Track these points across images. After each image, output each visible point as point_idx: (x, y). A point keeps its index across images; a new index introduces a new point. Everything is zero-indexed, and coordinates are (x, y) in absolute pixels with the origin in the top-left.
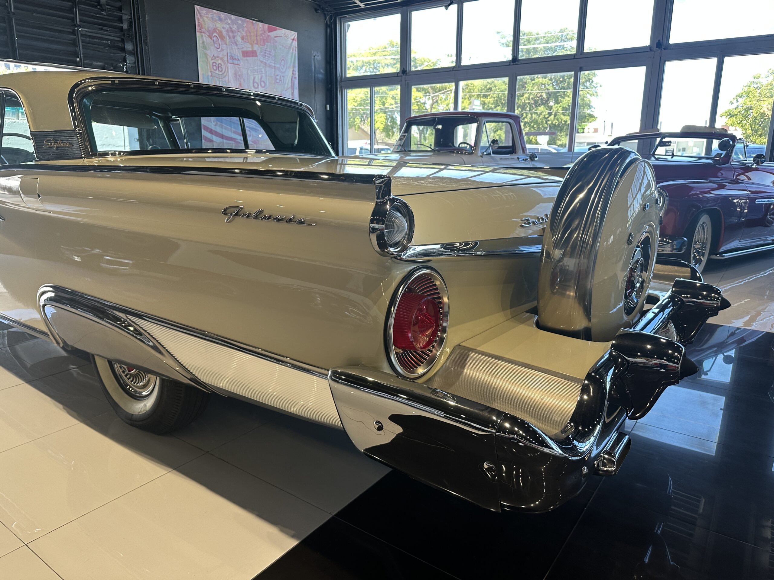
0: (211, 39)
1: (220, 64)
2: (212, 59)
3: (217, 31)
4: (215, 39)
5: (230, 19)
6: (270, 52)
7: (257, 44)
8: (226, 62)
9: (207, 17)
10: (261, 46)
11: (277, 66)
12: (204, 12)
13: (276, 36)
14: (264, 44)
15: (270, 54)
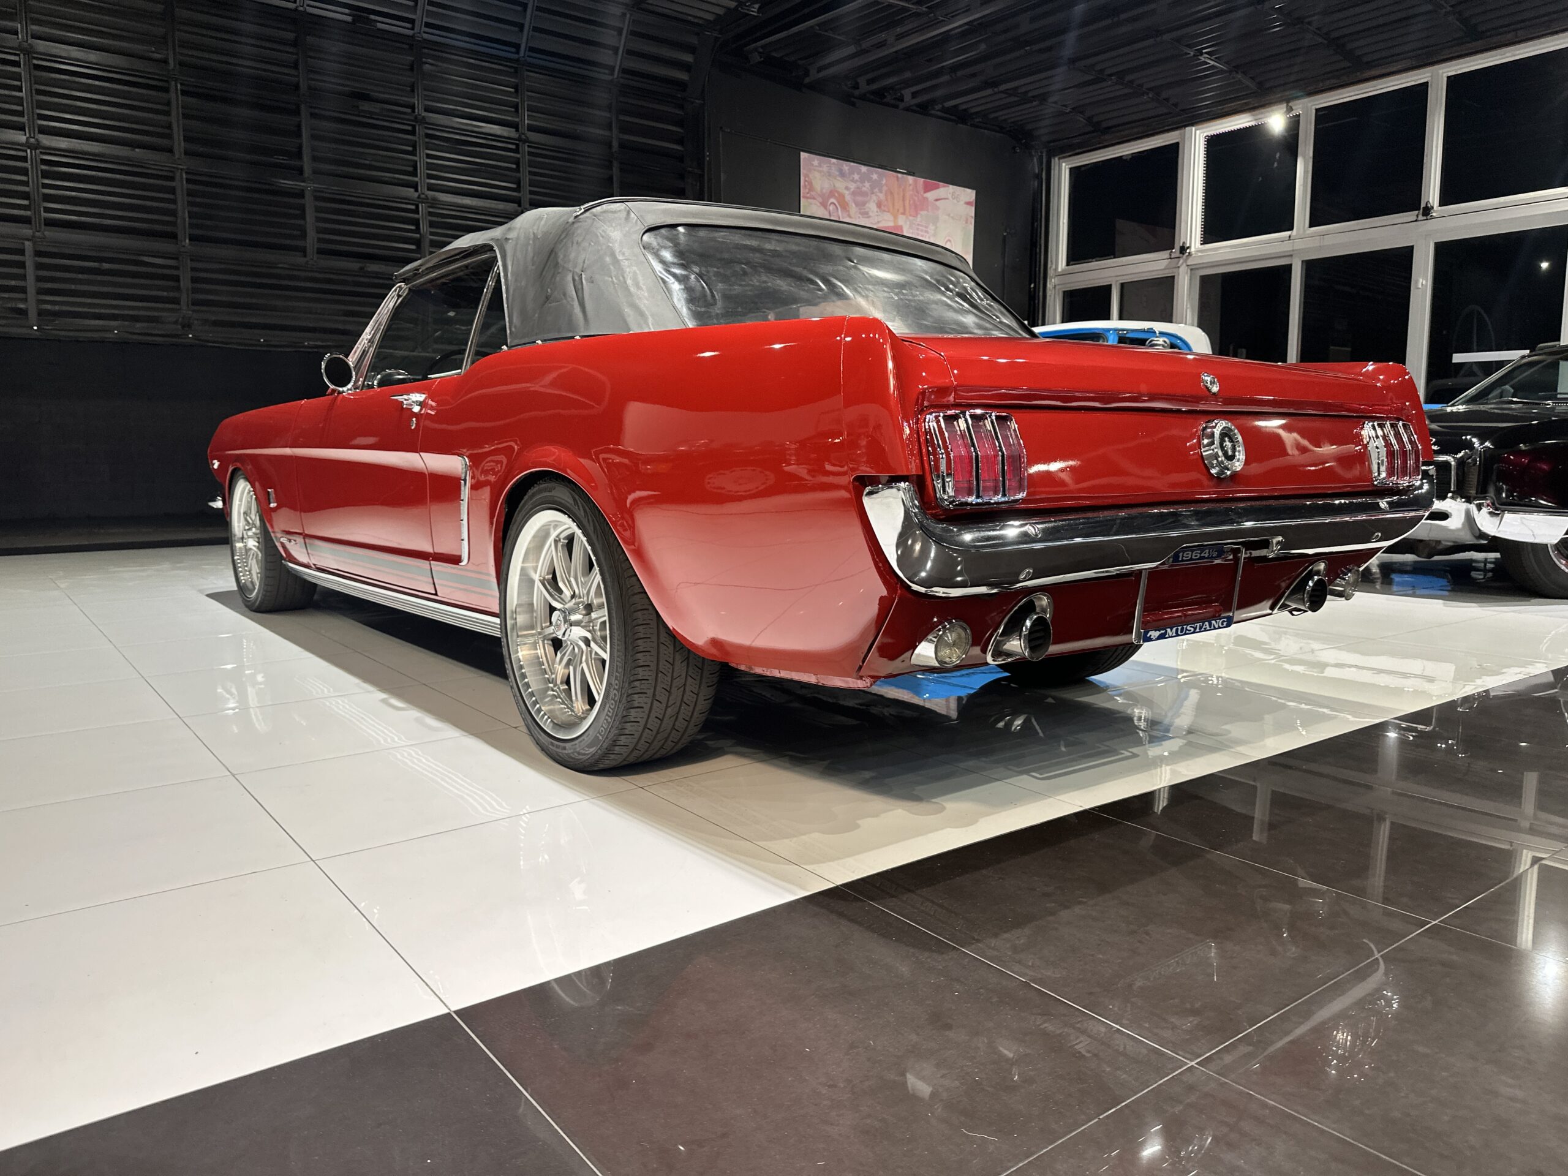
0: (825, 207)
3: (836, 195)
4: (831, 208)
5: (859, 173)
6: (926, 227)
7: (904, 214)
9: (820, 172)
10: (911, 218)
12: (816, 163)
13: (937, 198)
14: (917, 214)
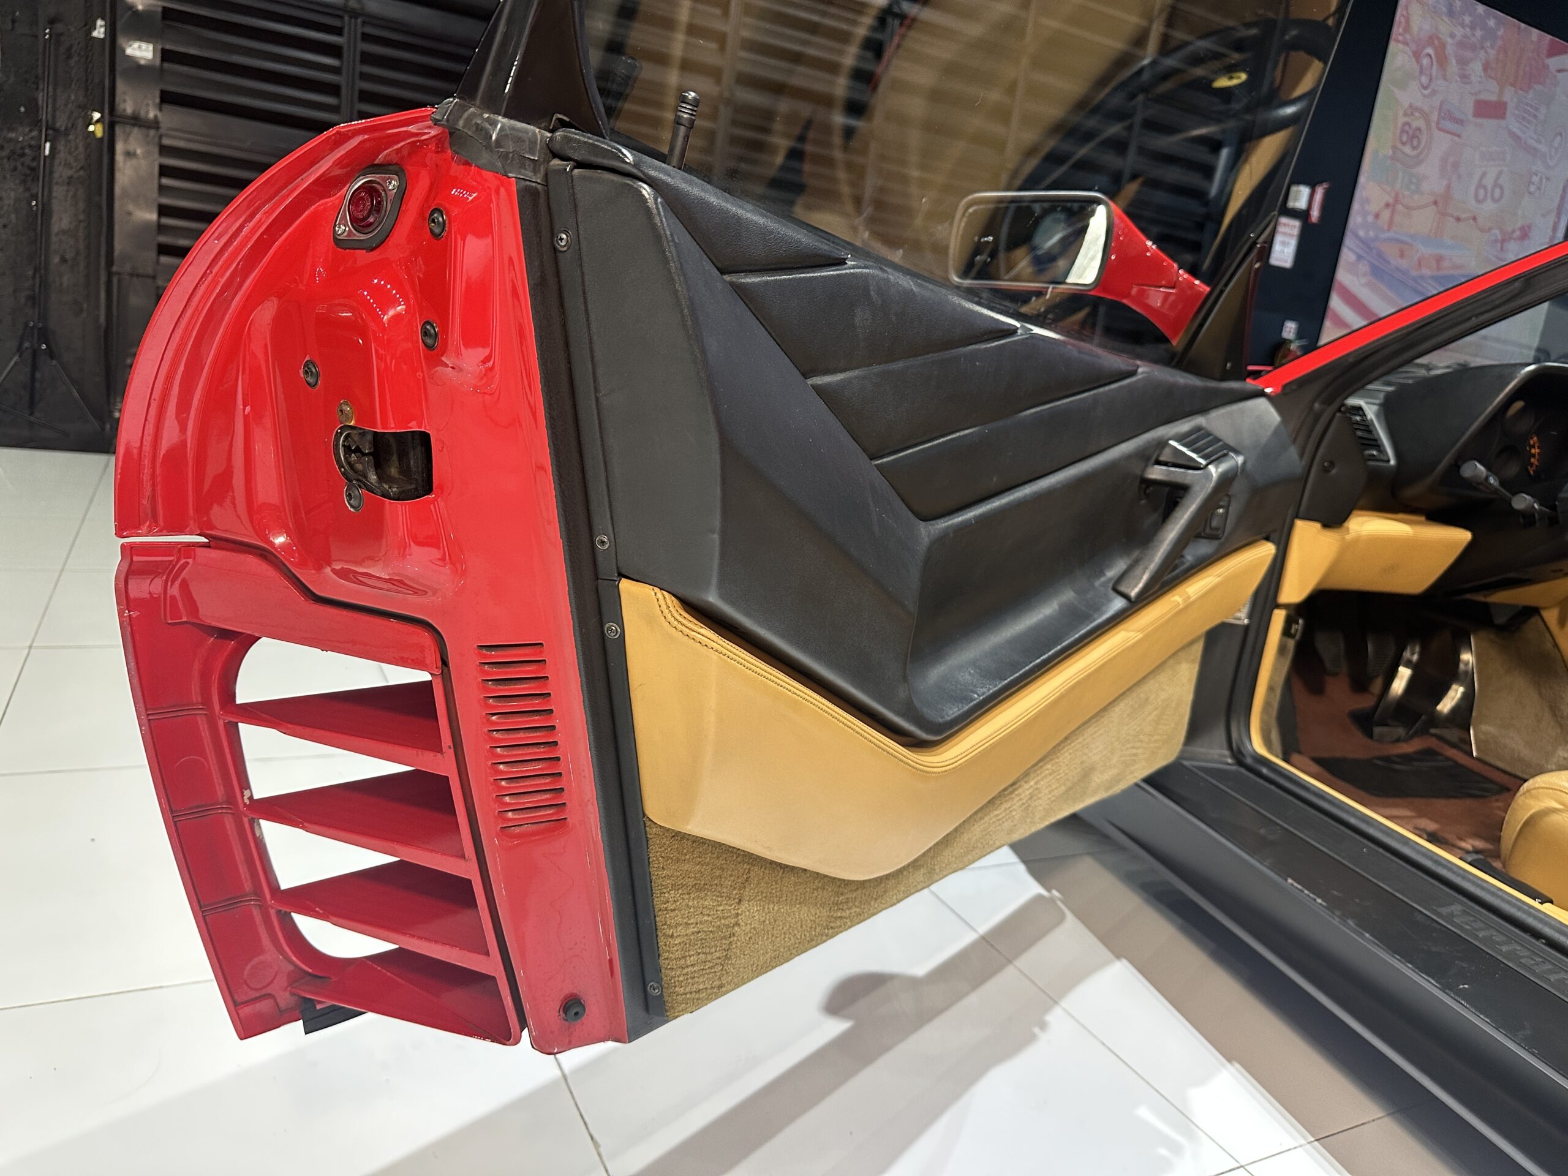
1: (1419, 129)
2: (1405, 114)
3: (1436, 42)
4: (1425, 61)
5: (1473, 13)
6: (1537, 109)
8: (1434, 125)
9: (1424, 4)
10: (1520, 92)
11: (1543, 148)
13: (1561, 67)
14: (1530, 87)
15: (1535, 117)
